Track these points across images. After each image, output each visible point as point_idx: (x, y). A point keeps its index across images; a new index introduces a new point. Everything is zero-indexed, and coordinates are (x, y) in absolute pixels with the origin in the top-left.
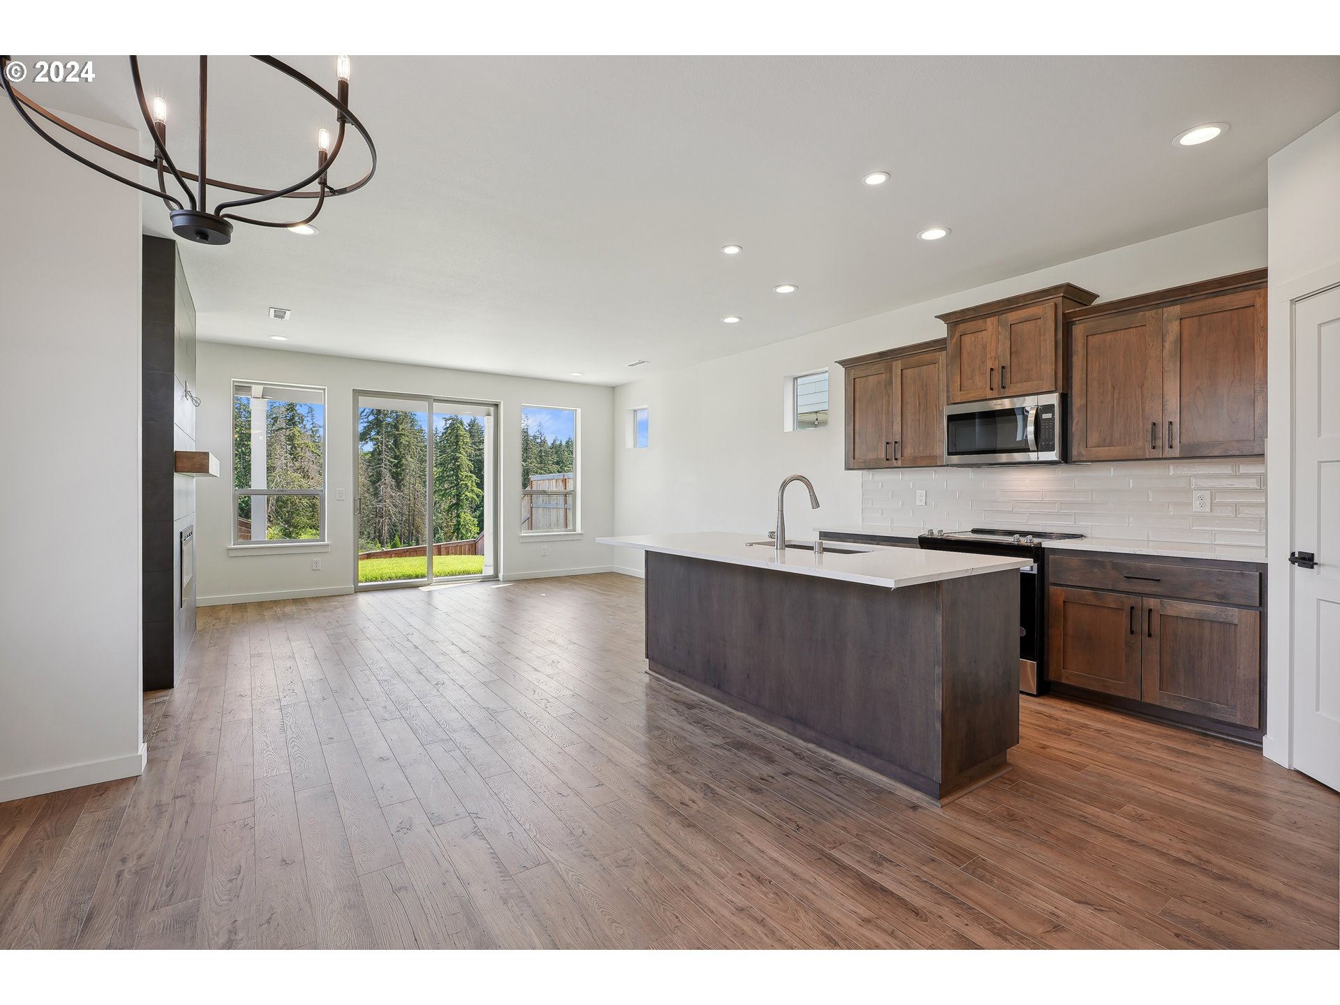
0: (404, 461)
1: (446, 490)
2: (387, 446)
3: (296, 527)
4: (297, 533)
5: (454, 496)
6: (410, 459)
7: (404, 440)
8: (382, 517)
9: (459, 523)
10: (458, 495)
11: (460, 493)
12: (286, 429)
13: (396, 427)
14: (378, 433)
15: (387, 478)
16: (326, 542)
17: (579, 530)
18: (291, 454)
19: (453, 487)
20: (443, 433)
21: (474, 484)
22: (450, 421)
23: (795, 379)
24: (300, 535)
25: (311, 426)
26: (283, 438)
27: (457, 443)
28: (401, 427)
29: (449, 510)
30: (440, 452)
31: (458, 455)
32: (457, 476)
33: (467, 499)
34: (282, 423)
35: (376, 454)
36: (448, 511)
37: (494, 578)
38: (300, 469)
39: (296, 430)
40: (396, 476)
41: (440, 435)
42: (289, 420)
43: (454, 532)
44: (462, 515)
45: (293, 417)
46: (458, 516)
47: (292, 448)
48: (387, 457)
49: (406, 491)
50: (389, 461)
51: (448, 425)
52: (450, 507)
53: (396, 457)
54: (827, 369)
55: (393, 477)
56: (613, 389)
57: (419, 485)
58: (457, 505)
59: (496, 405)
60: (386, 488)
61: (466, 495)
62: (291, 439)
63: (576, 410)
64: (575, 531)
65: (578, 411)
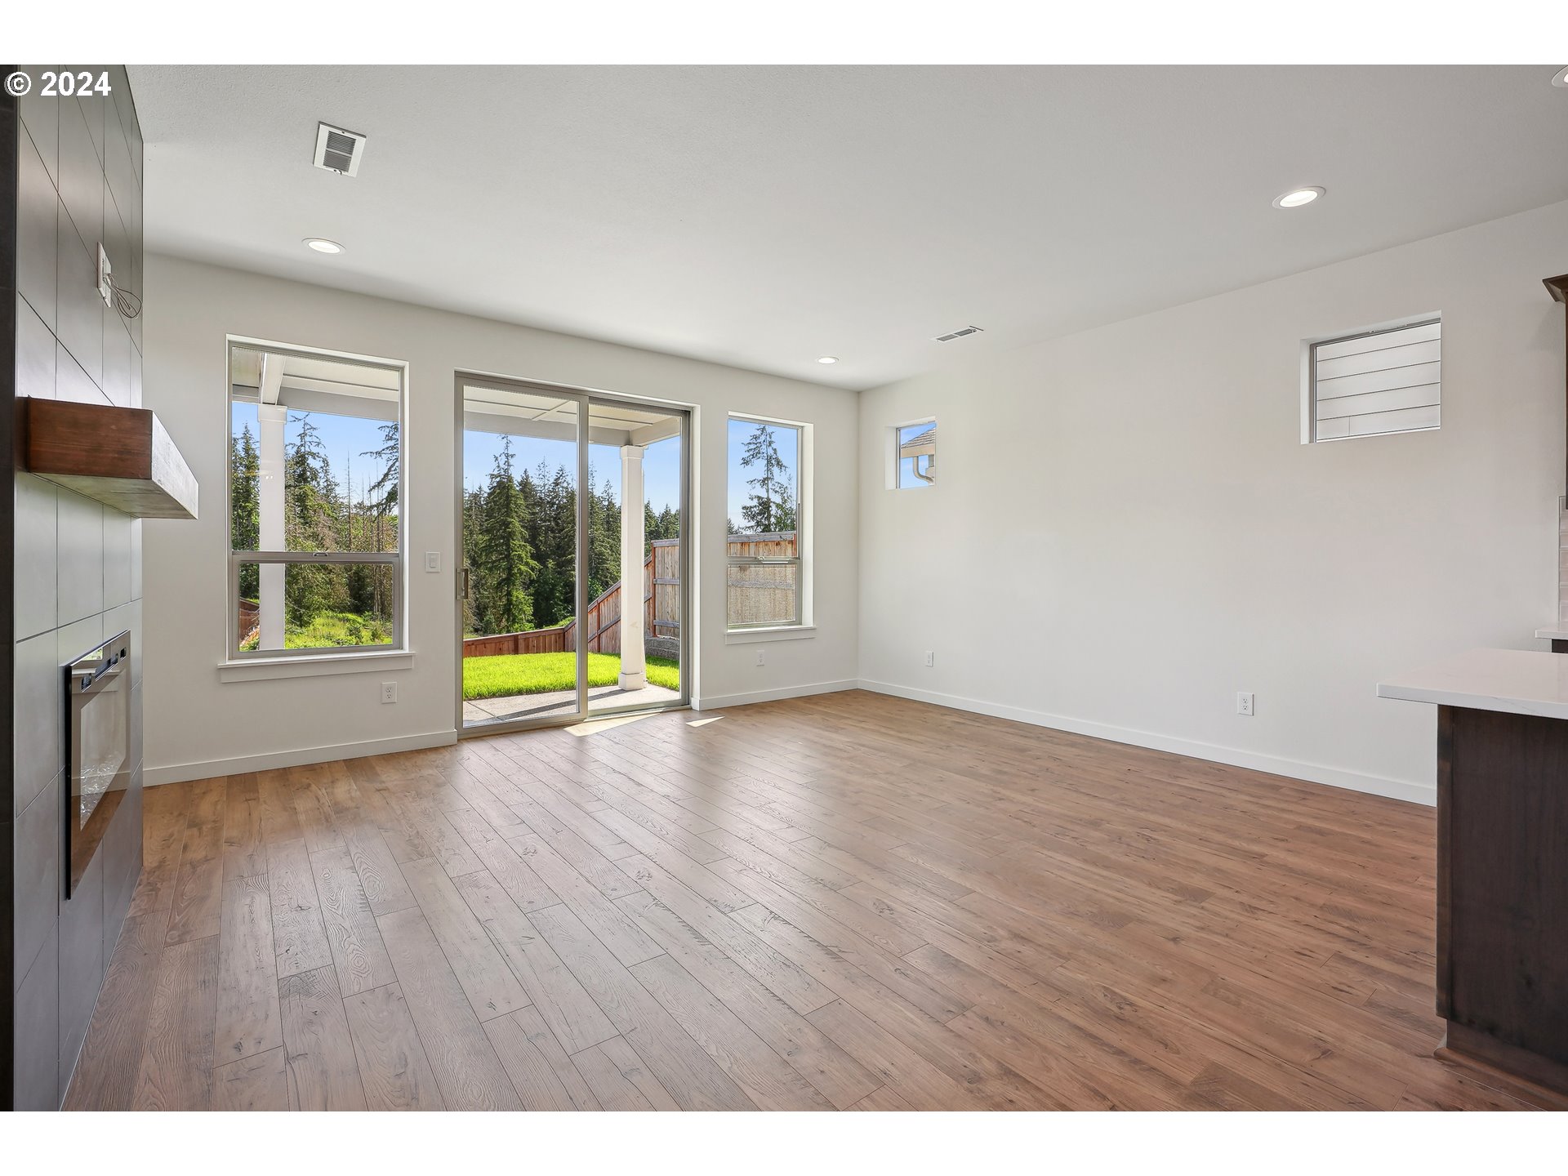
1: (495, 562)
3: (308, 608)
4: (310, 616)
5: (504, 570)
9: (510, 602)
10: (510, 569)
11: (511, 566)
12: (295, 487)
16: (406, 650)
19: (503, 559)
20: (488, 494)
21: (529, 555)
22: (498, 479)
23: (1313, 347)
24: (314, 618)
25: (325, 484)
27: (507, 506)
29: (499, 586)
30: (486, 516)
31: (509, 520)
32: (508, 545)
33: (521, 574)
36: (497, 588)
37: (683, 706)
38: (315, 536)
39: (307, 488)
41: (486, 495)
42: (299, 476)
43: (503, 614)
44: (515, 593)
45: (304, 471)
46: (509, 594)
47: (302, 510)
51: (495, 484)
52: (499, 584)
54: (1437, 314)
56: (858, 395)
58: (509, 580)
59: (687, 414)
61: (520, 569)
63: (802, 427)
64: (801, 624)
65: (805, 429)
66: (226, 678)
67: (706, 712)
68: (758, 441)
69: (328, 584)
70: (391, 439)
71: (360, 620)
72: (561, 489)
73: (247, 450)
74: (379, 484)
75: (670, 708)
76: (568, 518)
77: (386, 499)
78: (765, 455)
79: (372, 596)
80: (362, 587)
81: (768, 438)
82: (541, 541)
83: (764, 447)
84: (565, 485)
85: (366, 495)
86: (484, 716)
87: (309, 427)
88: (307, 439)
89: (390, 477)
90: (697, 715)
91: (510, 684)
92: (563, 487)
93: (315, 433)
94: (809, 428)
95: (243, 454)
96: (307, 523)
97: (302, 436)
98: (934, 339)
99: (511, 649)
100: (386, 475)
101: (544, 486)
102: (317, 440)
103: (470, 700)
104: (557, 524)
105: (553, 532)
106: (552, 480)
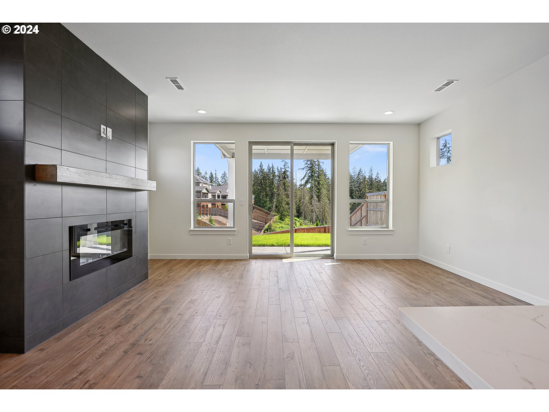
0: (321, 191)
2: (315, 185)
3: (284, 216)
6: (323, 190)
7: (321, 182)
8: (313, 213)
13: (318, 177)
14: (312, 180)
15: (315, 197)
17: (391, 227)
18: (284, 189)
25: (291, 179)
26: (282, 184)
28: (320, 177)
34: (281, 178)
35: (311, 188)
37: (331, 257)
40: (318, 197)
42: (284, 177)
45: (285, 176)
48: (315, 189)
49: (322, 203)
50: (316, 191)
53: (318, 189)
55: (317, 197)
56: (419, 125)
57: (327, 200)
59: (333, 144)
60: (314, 201)
62: (284, 184)
63: (389, 143)
64: (388, 228)
65: (390, 144)
66: (191, 233)
67: (338, 260)
68: (443, 151)
69: (288, 208)
70: (306, 164)
71: (298, 219)
72: (360, 176)
73: (273, 171)
74: (303, 178)
75: (326, 257)
76: (363, 186)
77: (305, 183)
78: (446, 156)
79: (301, 213)
80: (299, 210)
81: (448, 149)
82: (354, 195)
83: (446, 153)
84: (362, 174)
85: (301, 182)
86: (285, 252)
87: (286, 163)
88: (286, 166)
89: (306, 176)
90: (335, 261)
91: (303, 243)
92: (361, 176)
93: (287, 164)
94: (391, 143)
95: (272, 172)
96: (285, 191)
97: (284, 165)
98: (433, 91)
99: (323, 231)
100: (305, 175)
101: (355, 175)
102: (288, 166)
103: (286, 246)
104: (359, 189)
105: (358, 191)
106: (357, 173)
